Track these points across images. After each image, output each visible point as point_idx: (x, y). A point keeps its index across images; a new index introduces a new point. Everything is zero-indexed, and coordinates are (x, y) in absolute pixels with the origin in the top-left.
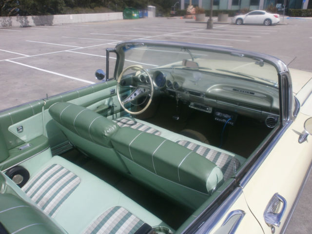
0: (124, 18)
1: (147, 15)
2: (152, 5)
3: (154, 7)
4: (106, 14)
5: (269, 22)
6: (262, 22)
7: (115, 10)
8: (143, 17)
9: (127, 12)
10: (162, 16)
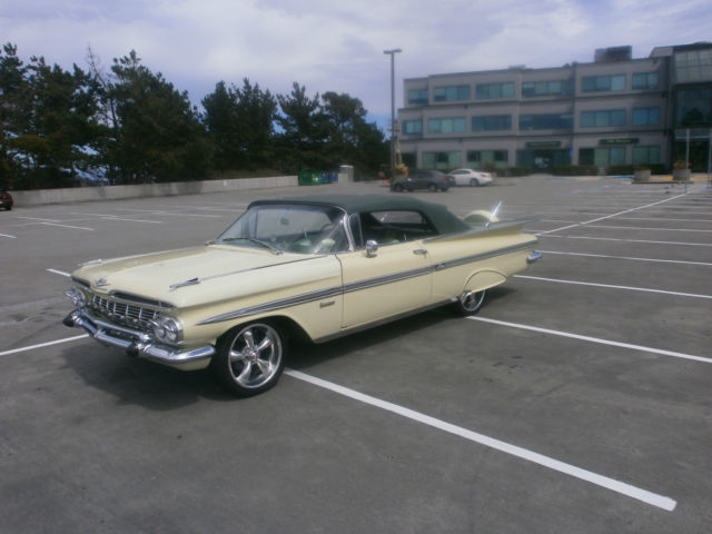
0: (300, 184)
1: (336, 179)
2: (350, 163)
3: (351, 167)
4: (274, 179)
5: (475, 183)
6: (468, 182)
7: (287, 173)
8: (329, 182)
9: (305, 176)
10: (366, 180)
